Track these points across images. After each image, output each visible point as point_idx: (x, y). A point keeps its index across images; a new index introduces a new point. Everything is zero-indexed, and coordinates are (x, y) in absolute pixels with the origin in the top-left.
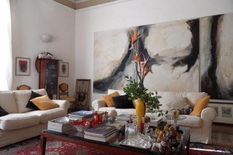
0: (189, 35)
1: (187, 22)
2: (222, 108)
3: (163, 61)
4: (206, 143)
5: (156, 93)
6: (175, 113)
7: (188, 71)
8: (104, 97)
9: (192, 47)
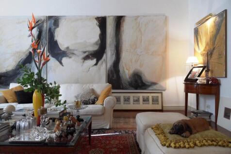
0: (98, 31)
1: (96, 19)
2: (124, 97)
3: (73, 54)
4: (108, 128)
5: (55, 83)
6: (77, 103)
7: (96, 64)
8: (3, 92)
9: (100, 42)
